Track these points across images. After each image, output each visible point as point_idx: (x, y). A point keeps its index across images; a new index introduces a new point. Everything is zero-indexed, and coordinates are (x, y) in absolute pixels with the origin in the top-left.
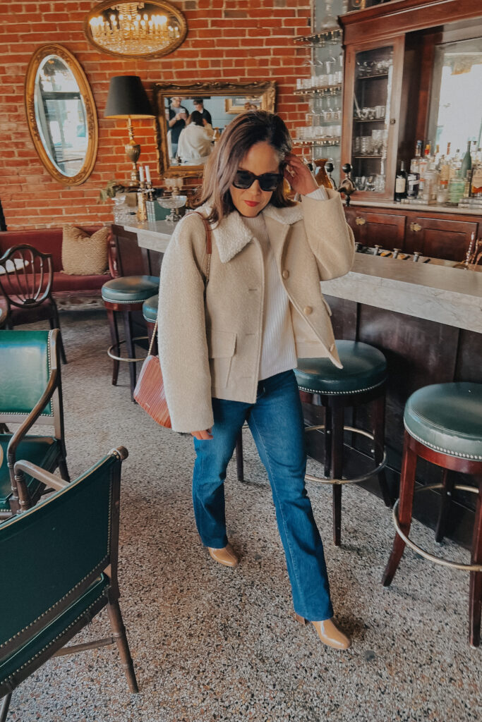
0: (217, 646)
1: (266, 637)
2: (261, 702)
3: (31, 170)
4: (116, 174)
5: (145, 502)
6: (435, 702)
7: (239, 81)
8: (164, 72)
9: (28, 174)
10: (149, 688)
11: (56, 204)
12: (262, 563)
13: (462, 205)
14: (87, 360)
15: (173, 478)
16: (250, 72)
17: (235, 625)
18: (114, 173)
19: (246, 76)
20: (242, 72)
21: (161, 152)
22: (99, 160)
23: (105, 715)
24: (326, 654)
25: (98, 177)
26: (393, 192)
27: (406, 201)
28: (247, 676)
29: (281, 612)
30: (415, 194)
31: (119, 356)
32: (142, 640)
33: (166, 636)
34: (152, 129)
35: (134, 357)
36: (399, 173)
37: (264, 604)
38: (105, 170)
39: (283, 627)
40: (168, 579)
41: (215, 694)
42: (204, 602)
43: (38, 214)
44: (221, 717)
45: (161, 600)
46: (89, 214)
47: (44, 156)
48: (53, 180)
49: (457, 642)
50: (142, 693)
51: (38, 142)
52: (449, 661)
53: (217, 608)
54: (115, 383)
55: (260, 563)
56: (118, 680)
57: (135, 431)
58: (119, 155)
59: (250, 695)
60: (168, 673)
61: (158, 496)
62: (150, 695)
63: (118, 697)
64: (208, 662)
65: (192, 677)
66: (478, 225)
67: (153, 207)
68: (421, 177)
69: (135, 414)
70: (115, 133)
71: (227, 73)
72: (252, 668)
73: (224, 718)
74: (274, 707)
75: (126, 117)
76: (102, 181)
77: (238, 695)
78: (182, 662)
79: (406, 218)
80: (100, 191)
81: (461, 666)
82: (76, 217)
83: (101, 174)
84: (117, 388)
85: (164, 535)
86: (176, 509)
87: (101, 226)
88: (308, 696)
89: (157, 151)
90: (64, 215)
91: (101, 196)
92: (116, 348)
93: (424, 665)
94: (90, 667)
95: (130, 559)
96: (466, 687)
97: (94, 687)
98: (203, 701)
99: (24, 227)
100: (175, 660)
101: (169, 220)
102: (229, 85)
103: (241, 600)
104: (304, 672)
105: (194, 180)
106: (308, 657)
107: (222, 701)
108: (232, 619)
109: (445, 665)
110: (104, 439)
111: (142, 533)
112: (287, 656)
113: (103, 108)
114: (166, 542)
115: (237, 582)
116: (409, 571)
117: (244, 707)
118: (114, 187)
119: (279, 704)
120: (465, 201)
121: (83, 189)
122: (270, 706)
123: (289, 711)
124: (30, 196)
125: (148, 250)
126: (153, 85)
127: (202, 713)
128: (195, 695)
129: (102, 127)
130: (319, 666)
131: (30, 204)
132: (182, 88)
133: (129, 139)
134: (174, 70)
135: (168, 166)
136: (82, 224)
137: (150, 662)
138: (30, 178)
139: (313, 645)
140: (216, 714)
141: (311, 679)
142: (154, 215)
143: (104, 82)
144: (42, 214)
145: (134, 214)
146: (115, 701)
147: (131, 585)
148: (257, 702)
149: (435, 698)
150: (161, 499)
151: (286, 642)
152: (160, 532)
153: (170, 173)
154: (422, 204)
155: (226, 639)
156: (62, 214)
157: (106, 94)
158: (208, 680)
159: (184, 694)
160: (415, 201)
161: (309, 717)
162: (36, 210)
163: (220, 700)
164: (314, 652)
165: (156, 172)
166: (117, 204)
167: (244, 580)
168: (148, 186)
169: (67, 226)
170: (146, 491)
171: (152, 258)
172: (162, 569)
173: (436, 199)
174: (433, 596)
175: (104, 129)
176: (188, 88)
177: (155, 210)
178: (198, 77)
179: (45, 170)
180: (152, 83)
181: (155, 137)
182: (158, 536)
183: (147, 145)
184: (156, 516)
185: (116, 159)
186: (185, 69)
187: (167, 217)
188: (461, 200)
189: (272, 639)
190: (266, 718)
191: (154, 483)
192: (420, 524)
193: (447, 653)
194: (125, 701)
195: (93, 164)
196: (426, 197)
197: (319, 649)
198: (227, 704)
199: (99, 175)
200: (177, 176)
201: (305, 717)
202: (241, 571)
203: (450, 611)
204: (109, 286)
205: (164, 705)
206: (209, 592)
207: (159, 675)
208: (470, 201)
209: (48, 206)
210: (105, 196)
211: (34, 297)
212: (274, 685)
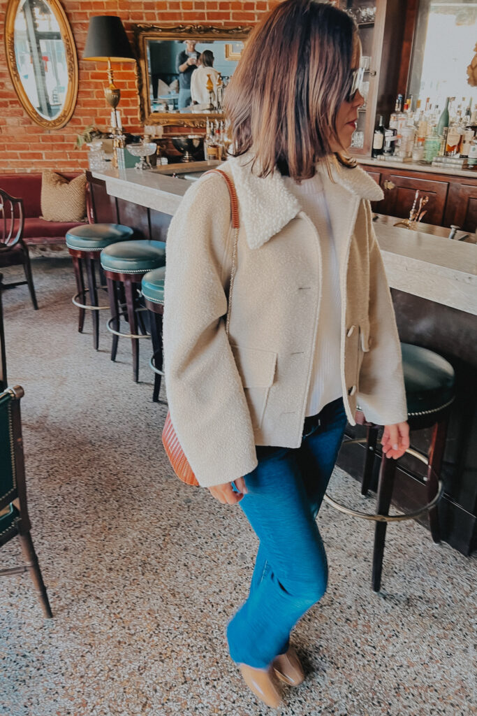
0: (134, 580)
1: (181, 574)
2: (165, 631)
3: (10, 111)
4: (96, 120)
5: (90, 445)
6: (327, 640)
7: (223, 24)
8: (146, 13)
9: (7, 116)
10: (63, 614)
11: (36, 148)
12: (191, 507)
13: (436, 164)
14: (58, 307)
15: (121, 424)
16: (236, 16)
17: (154, 562)
18: (94, 118)
19: (231, 20)
20: (227, 16)
21: (142, 98)
22: (80, 104)
23: (18, 637)
24: (235, 592)
25: (78, 122)
26: (371, 149)
27: (382, 157)
28: (156, 608)
29: (200, 553)
30: (391, 152)
31: (85, 304)
32: (64, 571)
33: (87, 569)
34: (133, 73)
35: (97, 305)
36: (377, 128)
37: (185, 544)
38: (86, 115)
39: (199, 566)
40: (99, 517)
41: (123, 622)
42: (129, 540)
43: (17, 158)
44: (125, 643)
45: (89, 536)
46: (69, 160)
47: (24, 98)
48: (33, 123)
49: (361, 587)
50: (55, 619)
51: (18, 83)
52: (349, 603)
53: (140, 545)
54: (81, 330)
55: (189, 507)
56: (35, 606)
57: (93, 377)
58: (100, 99)
59: (156, 625)
60: (84, 602)
61: (104, 440)
62: (63, 621)
63: (32, 621)
64: (122, 594)
65: (105, 606)
66: (449, 185)
67: (123, 154)
68: (398, 133)
69: (95, 361)
70: (95, 76)
71: (211, 16)
72: (163, 601)
73: (128, 643)
74: (176, 637)
75: (105, 59)
76: (82, 126)
77: (145, 624)
78: (98, 593)
79: (381, 175)
80: (76, 136)
81: (360, 609)
82: (56, 163)
83: (81, 118)
84: (83, 335)
85: (103, 477)
86: (119, 453)
87: (81, 173)
88: (209, 628)
89: (138, 96)
90: (44, 159)
91: (78, 141)
92: (82, 296)
93: (325, 606)
94: (12, 593)
95: (66, 497)
96: (360, 627)
97: (12, 611)
98: (111, 629)
99: (4, 170)
100: (92, 591)
101: (138, 168)
102: (212, 28)
103: (164, 540)
104: (211, 606)
105: (176, 128)
106: (218, 594)
107: (129, 629)
108: (152, 557)
109: (345, 607)
110: (61, 383)
111: (83, 473)
112: (198, 592)
113: (82, 49)
114: (103, 483)
115: (164, 523)
116: (329, 521)
117: (148, 635)
118: (91, 133)
119: (182, 634)
120: (439, 159)
121: (63, 133)
122: (173, 636)
123: (189, 641)
124: (11, 138)
125: (116, 198)
126: (134, 27)
127: (108, 639)
128: (104, 622)
129: (83, 69)
130: (226, 602)
131: (9, 147)
132: (164, 30)
133: (108, 82)
134: (156, 11)
135: (149, 113)
136: (62, 170)
137: (68, 591)
138: (10, 121)
139: (224, 583)
140: (121, 640)
141: (216, 614)
142: (124, 162)
143: (85, 21)
144: (22, 158)
145: (109, 160)
146: (29, 624)
147: (63, 521)
148: (161, 631)
149: (329, 636)
150: (105, 443)
151: (199, 580)
152: (100, 473)
153: (151, 121)
154: (397, 162)
155: (143, 574)
156: (42, 158)
157: (85, 34)
158: (119, 610)
159: (95, 621)
160: (390, 158)
161: (207, 647)
162: (16, 154)
163: (127, 628)
164: (223, 590)
165: (137, 119)
166: (92, 150)
167: (171, 522)
168: (120, 133)
169: (47, 171)
170: (93, 435)
171: (119, 206)
172: (95, 508)
173: (411, 157)
174: (347, 544)
175: (84, 71)
176: (170, 30)
177: (125, 158)
178: (181, 19)
179: (25, 113)
180: (133, 24)
181: (136, 81)
182: (97, 477)
183: (129, 90)
184: (99, 459)
185: (96, 104)
186: (168, 11)
187: (137, 165)
188: (434, 159)
189: (187, 576)
190: (166, 646)
191: (102, 428)
192: (350, 476)
193: (349, 596)
194: (39, 625)
195: (73, 108)
196: (402, 154)
197: (229, 588)
198: (133, 632)
199: (80, 120)
200: (158, 123)
201: (203, 646)
202: (170, 513)
203: (361, 558)
204: (73, 233)
205: (74, 631)
206: (136, 530)
207: (74, 603)
208: (444, 159)
209: (28, 149)
210: (82, 141)
211: (4, 241)
212: (180, 617)
